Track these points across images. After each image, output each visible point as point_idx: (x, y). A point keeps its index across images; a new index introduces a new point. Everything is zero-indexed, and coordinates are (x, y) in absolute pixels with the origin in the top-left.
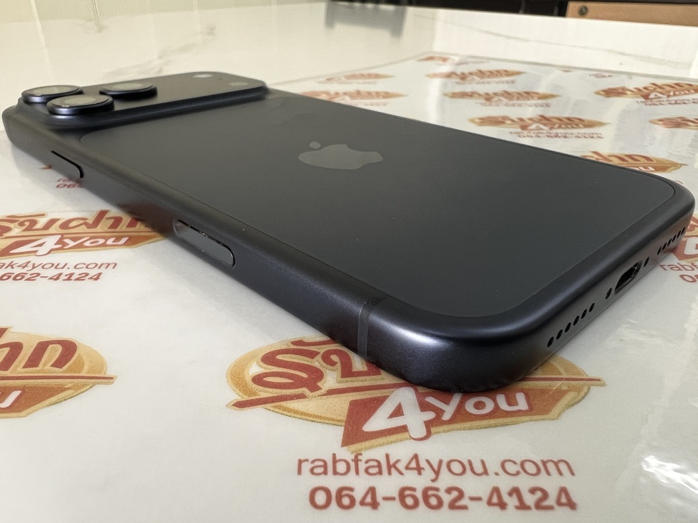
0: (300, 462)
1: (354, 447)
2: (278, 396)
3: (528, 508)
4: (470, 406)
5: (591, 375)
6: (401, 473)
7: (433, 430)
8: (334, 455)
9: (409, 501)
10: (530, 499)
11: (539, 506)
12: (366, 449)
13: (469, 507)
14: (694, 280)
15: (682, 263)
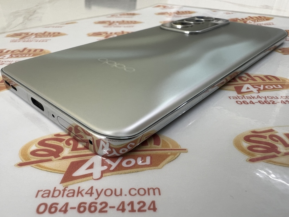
0: (39, 191)
1: (65, 184)
2: (39, 160)
3: (134, 211)
4: (124, 164)
5: (182, 148)
6: (82, 196)
7: (104, 175)
8: (55, 188)
9: (82, 209)
10: (136, 207)
11: (140, 210)
12: (71, 184)
13: (108, 211)
14: (242, 103)
15: (239, 95)
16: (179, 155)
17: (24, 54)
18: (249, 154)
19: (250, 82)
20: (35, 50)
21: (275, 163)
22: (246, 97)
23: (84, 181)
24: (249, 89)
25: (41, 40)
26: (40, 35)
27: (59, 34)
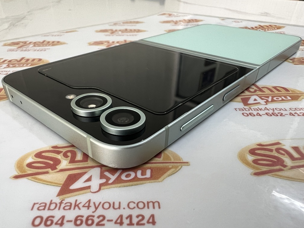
0: (35, 204)
1: (62, 197)
2: (35, 173)
3: (133, 225)
4: (123, 177)
5: (185, 161)
6: (79, 209)
7: (102, 188)
8: (52, 201)
9: (79, 222)
10: (135, 220)
11: (138, 224)
12: (68, 197)
13: (105, 225)
14: (248, 115)
15: (245, 107)
16: (181, 168)
17: (22, 64)
18: (254, 168)
19: (257, 94)
20: (34, 60)
21: (281, 177)
22: (253, 109)
23: (82, 194)
24: (257, 100)
25: (39, 49)
26: (39, 44)
27: (58, 43)
